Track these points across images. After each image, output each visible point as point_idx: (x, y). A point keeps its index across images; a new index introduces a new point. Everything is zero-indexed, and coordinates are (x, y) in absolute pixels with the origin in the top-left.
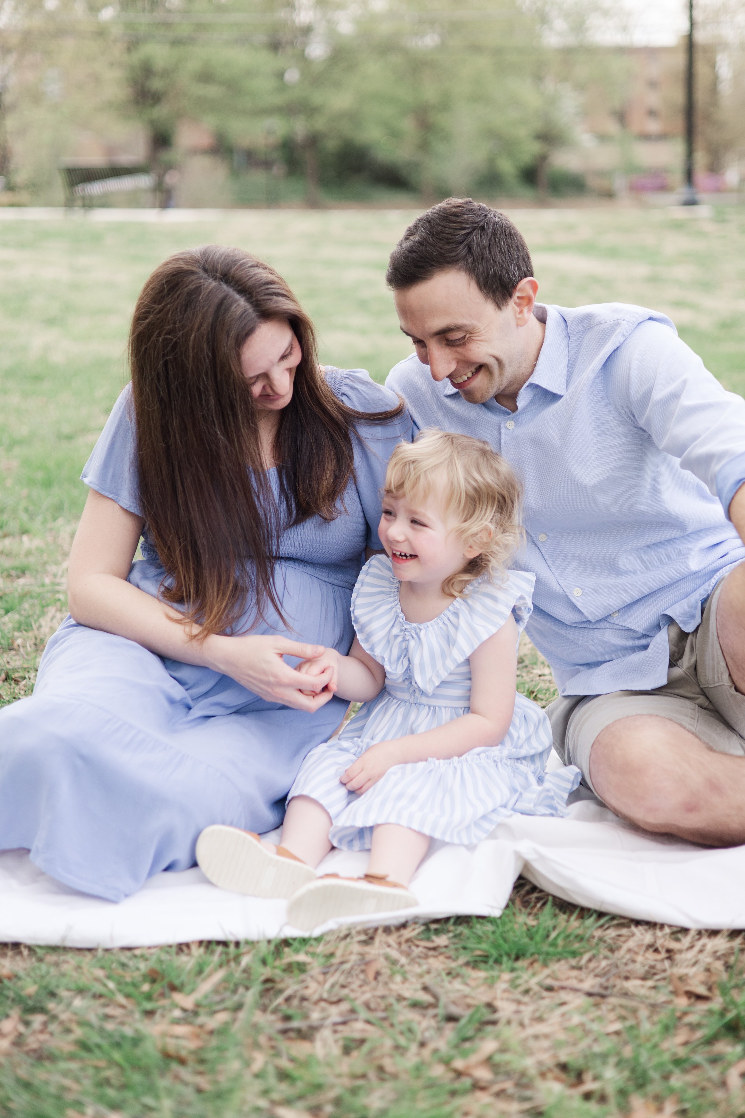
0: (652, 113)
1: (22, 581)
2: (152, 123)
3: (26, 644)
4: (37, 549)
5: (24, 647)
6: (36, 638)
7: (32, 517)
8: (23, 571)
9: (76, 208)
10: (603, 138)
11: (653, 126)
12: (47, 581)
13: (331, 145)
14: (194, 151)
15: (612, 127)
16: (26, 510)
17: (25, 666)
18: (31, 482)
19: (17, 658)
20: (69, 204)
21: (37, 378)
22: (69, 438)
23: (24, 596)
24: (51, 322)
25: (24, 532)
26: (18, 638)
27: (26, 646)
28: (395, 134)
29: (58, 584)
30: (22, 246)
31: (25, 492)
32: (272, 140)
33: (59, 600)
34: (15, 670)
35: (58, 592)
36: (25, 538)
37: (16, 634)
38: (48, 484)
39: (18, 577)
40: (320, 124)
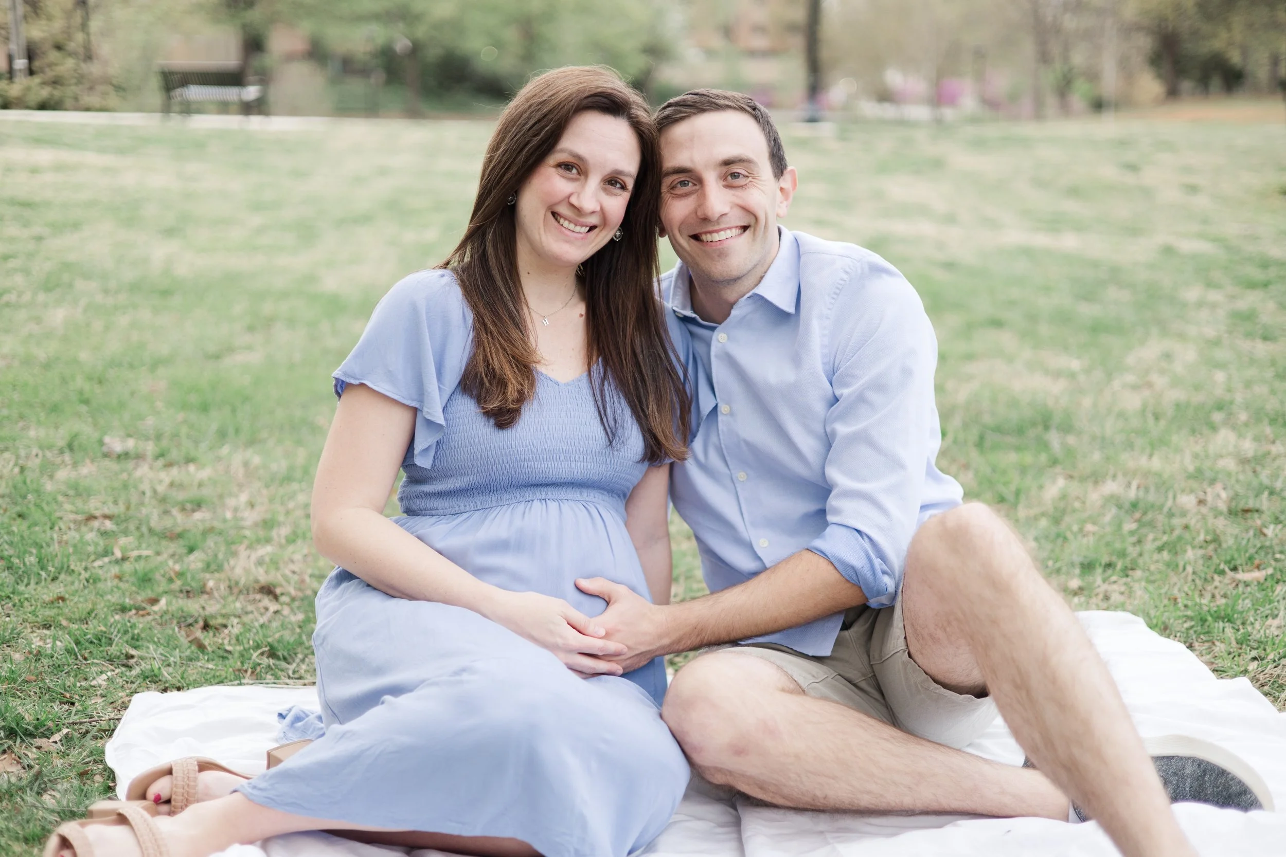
0: (759, 29)
1: (198, 516)
2: (244, 27)
3: (219, 586)
4: (210, 479)
5: (218, 589)
6: (230, 580)
7: (196, 443)
8: (198, 505)
9: (172, 114)
10: (710, 53)
11: (760, 42)
12: (229, 515)
13: (433, 54)
14: (290, 58)
15: (717, 42)
16: (189, 436)
17: (224, 611)
18: (185, 406)
19: (212, 602)
20: (166, 109)
21: (166, 293)
22: (217, 357)
23: (208, 531)
24: (170, 232)
25: (189, 460)
26: (208, 580)
27: (220, 589)
28: (499, 44)
29: (242, 519)
30: (121, 151)
31: (180, 416)
32: (370, 48)
33: (245, 537)
34: (213, 617)
35: (243, 528)
36: (192, 468)
37: (208, 576)
38: (205, 408)
39: (194, 511)
40: (421, 31)
